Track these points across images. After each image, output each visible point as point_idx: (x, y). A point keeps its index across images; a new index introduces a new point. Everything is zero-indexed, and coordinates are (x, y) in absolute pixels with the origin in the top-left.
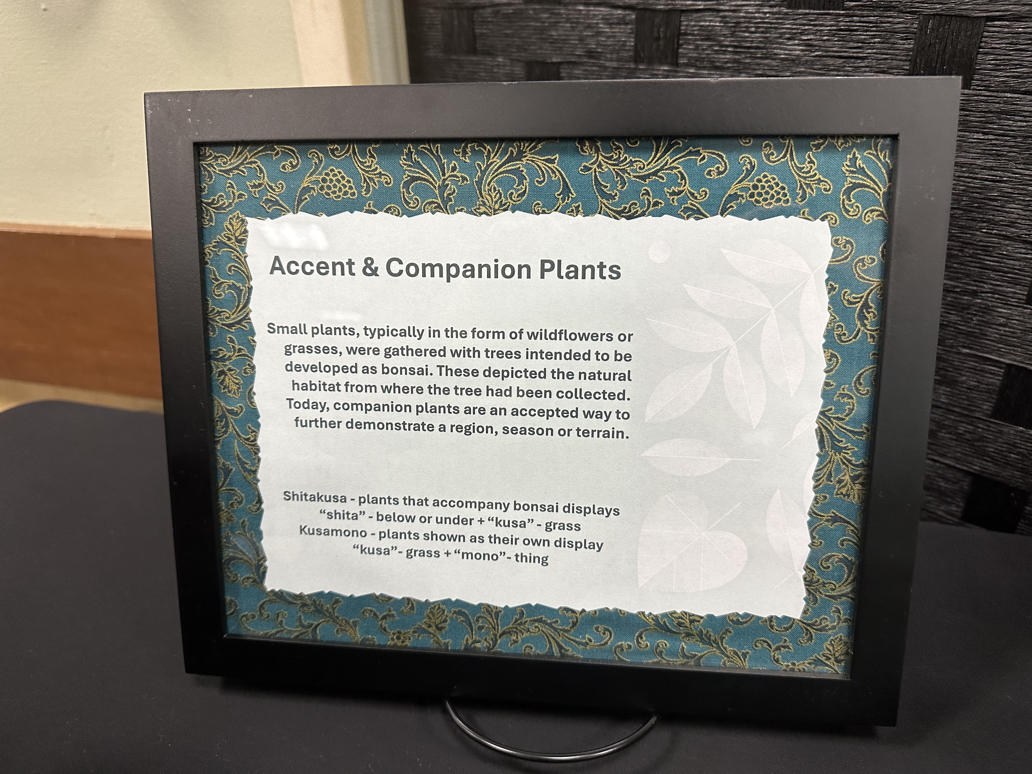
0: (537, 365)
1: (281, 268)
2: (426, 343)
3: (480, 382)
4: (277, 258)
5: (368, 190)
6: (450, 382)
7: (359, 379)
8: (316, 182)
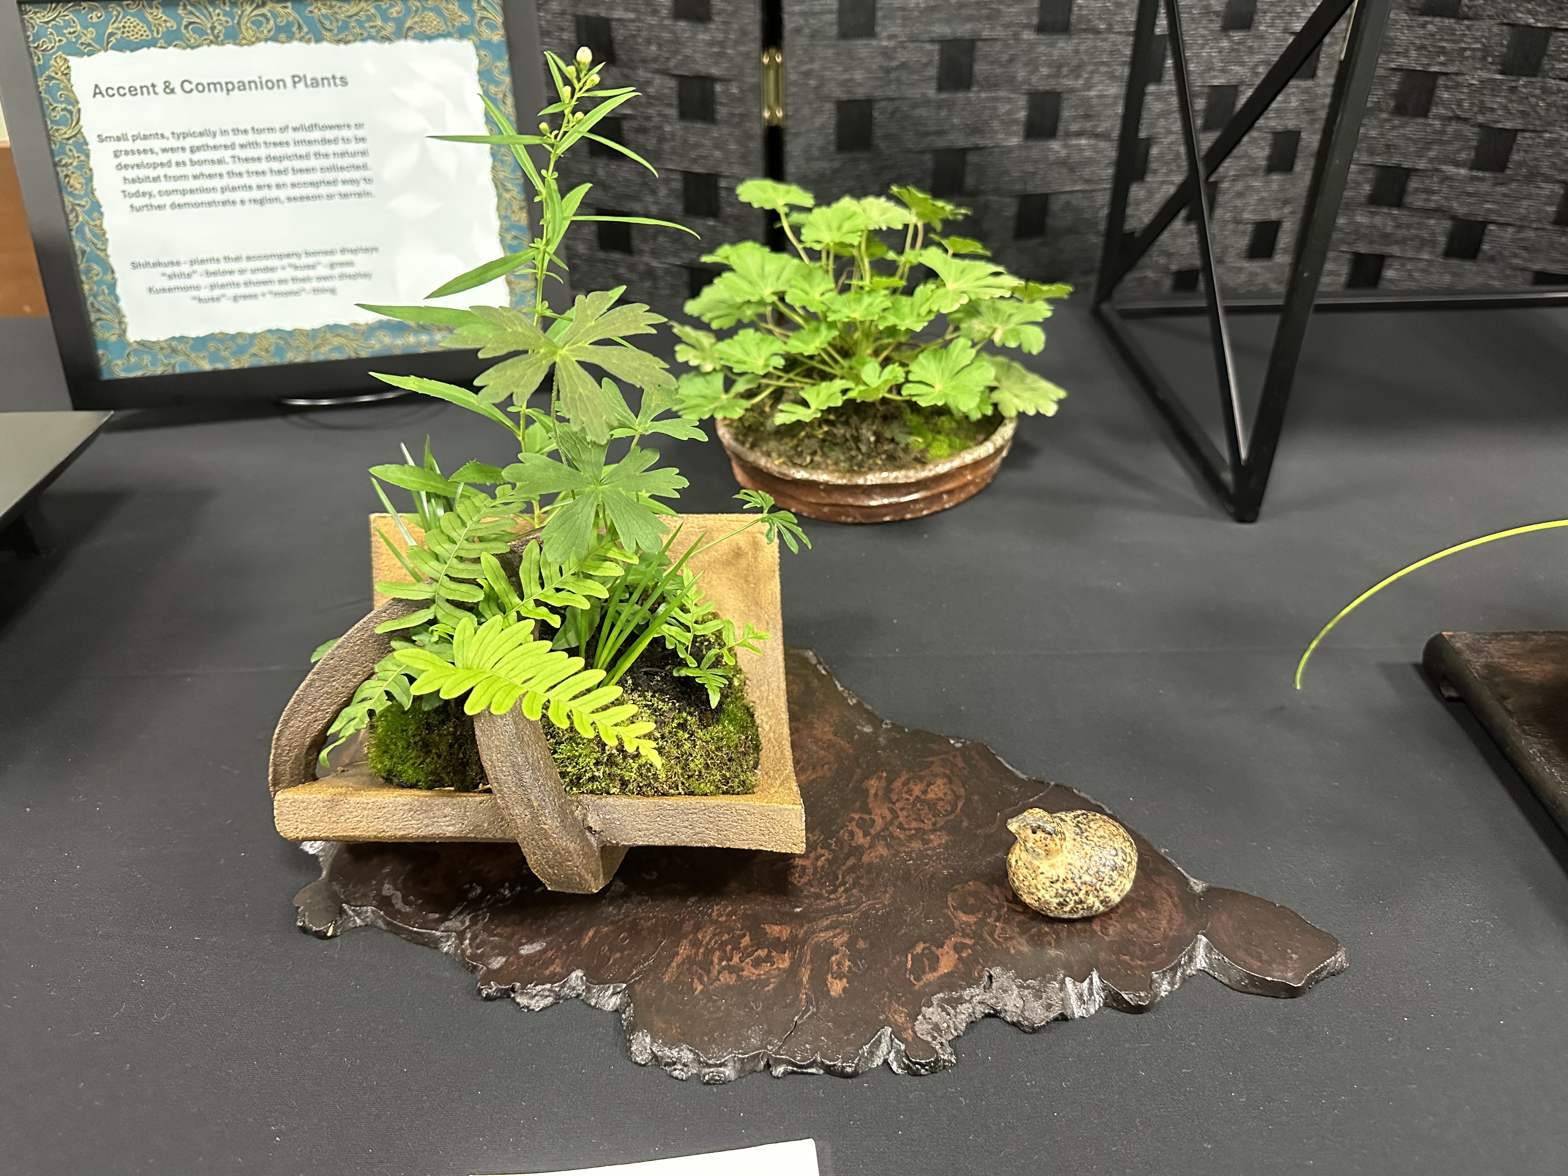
0: (302, 150)
1: (101, 93)
2: (220, 140)
3: (264, 166)
4: (96, 86)
5: (158, 33)
6: (243, 167)
7: (174, 171)
8: (118, 29)
